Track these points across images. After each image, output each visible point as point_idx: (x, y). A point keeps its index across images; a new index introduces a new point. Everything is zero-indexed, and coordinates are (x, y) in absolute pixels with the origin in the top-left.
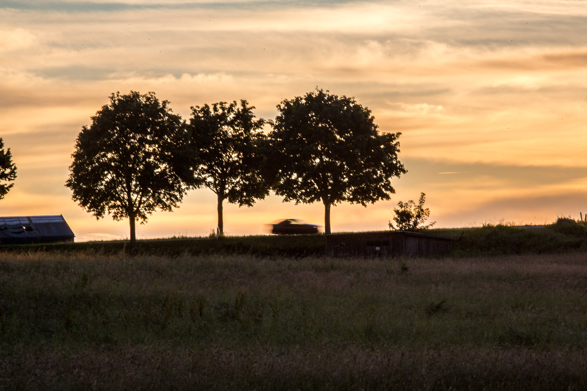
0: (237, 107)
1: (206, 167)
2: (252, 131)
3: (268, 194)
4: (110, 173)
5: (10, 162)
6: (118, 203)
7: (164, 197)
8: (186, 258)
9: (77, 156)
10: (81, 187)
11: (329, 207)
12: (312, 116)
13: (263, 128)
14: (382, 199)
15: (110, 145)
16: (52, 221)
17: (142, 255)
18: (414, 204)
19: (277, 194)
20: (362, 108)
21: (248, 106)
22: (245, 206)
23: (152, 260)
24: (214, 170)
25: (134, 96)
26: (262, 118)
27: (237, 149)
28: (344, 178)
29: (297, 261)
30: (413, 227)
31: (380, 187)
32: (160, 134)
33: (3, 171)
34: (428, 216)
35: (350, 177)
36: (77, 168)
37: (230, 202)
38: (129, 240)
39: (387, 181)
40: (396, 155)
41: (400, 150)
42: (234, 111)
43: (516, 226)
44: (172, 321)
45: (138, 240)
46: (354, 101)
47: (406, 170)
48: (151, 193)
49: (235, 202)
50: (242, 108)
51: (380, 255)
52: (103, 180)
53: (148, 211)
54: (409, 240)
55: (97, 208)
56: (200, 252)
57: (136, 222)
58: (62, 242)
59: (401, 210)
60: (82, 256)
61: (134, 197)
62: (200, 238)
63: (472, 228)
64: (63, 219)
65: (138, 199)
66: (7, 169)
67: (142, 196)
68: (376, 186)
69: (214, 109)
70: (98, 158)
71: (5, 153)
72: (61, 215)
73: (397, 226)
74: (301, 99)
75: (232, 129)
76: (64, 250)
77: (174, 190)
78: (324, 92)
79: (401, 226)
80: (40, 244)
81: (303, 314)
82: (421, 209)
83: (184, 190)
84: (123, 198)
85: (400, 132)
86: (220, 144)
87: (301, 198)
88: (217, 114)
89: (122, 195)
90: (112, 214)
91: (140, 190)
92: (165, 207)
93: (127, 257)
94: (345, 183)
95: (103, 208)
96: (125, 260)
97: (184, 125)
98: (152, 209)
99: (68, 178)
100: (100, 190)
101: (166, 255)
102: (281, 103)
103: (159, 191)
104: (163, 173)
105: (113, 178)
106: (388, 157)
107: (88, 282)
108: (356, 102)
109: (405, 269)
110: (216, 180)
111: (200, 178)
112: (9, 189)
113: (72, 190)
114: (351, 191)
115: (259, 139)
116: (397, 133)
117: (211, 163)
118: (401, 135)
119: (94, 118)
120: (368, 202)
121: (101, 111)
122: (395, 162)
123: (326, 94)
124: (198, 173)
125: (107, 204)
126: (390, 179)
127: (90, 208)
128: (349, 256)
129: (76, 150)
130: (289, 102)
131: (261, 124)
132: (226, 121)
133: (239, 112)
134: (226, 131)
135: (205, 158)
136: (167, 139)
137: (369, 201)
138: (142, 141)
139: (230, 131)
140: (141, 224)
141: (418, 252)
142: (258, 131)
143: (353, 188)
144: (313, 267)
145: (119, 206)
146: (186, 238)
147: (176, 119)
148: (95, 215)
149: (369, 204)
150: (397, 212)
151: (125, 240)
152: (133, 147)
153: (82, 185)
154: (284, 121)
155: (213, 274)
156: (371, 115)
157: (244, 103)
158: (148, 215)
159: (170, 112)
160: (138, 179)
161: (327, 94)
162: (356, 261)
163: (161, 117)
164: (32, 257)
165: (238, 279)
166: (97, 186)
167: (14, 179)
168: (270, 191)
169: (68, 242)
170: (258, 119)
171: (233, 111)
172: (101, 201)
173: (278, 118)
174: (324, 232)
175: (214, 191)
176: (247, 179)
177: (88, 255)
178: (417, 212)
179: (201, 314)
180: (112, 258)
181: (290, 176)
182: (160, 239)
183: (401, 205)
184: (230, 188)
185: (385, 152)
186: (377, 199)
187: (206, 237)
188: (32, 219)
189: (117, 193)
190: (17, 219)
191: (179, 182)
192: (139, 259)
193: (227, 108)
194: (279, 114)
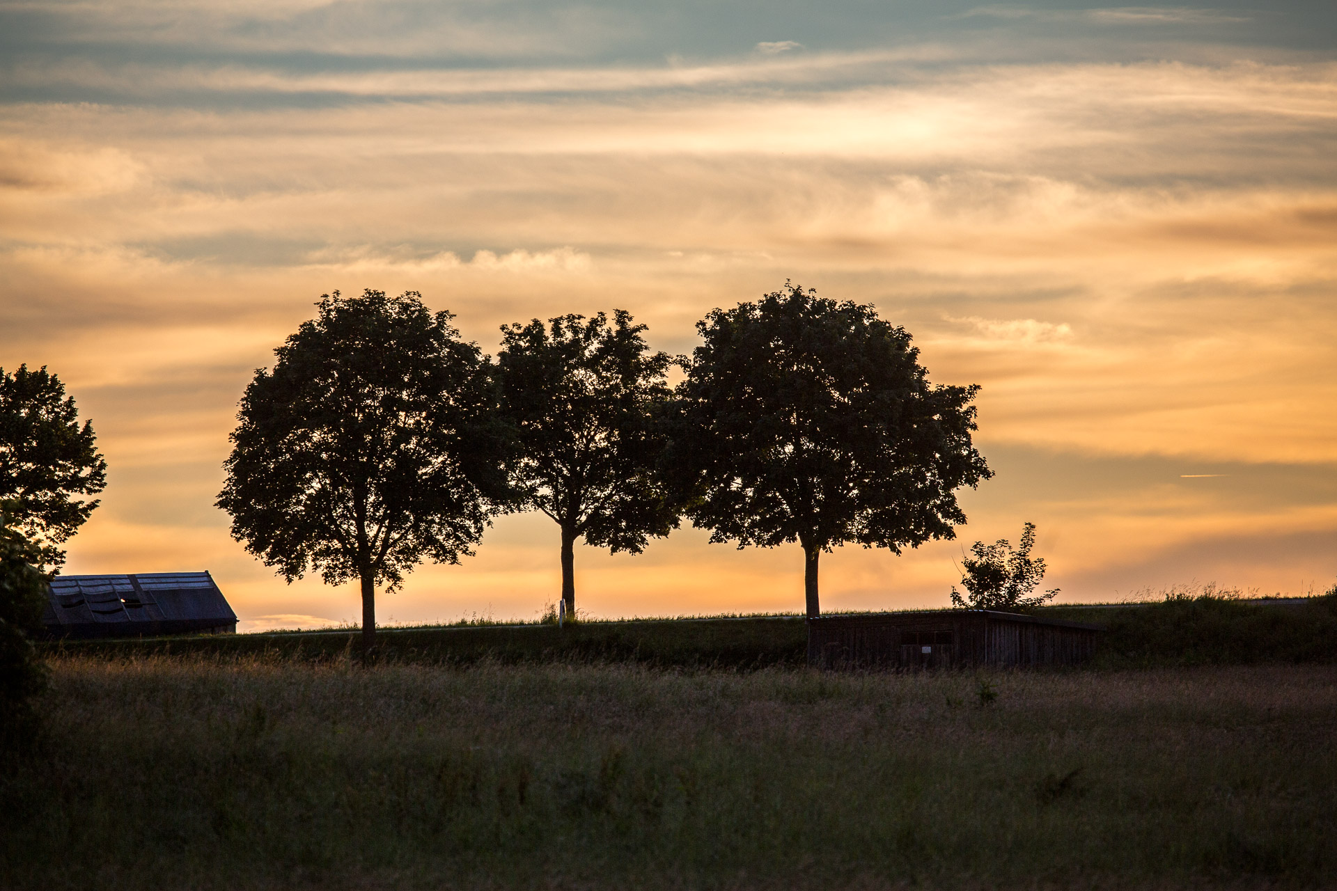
0: (605, 327)
1: (534, 464)
2: (640, 381)
3: (677, 526)
4: (318, 477)
5: (92, 450)
6: (336, 544)
7: (440, 530)
8: (491, 671)
9: (243, 437)
10: (251, 508)
11: (817, 556)
12: (778, 348)
13: (665, 373)
14: (936, 536)
15: (318, 412)
16: (186, 585)
17: (388, 663)
18: (1010, 547)
19: (696, 524)
20: (890, 328)
21: (631, 325)
22: (624, 553)
23: (411, 673)
24: (553, 469)
25: (371, 303)
26: (662, 351)
27: (606, 422)
28: (850, 490)
29: (742, 677)
30: (1006, 600)
31: (932, 509)
32: (431, 388)
33: (76, 472)
34: (1042, 576)
35: (863, 486)
36: (243, 465)
37: (591, 544)
38: (359, 630)
39: (949, 495)
40: (968, 436)
41: (978, 425)
42: (599, 335)
43: (1242, 600)
44: (458, 815)
45: (379, 629)
46: (871, 312)
47: (990, 470)
48: (411, 522)
49: (602, 542)
50: (618, 328)
51: (931, 663)
52: (303, 492)
53: (404, 564)
54: (997, 630)
55: (289, 557)
56: (521, 656)
57: (376, 588)
58: (207, 632)
59: (979, 561)
60: (252, 666)
61: (372, 530)
62: (522, 624)
63: (1141, 604)
64: (211, 581)
65: (382, 536)
66: (83, 467)
67: (390, 529)
68: (923, 507)
69: (553, 330)
70: (291, 443)
71: (80, 430)
72: (207, 572)
73: (970, 597)
74: (753, 308)
75: (595, 376)
76: (214, 651)
77: (462, 514)
78: (805, 293)
79: (979, 597)
80: (158, 639)
81: (756, 799)
82: (1025, 559)
83: (486, 514)
84: (347, 532)
85: (977, 384)
86: (566, 411)
87: (752, 535)
88: (561, 343)
89: (345, 527)
90: (320, 571)
91: (385, 516)
92: (444, 554)
93: (356, 667)
94: (852, 500)
95: (301, 556)
96: (349, 676)
97: (486, 366)
98: (412, 558)
99: (222, 487)
100: (294, 515)
101: (443, 662)
102: (708, 317)
103: (430, 518)
104: (439, 476)
105: (324, 487)
106: (950, 441)
107: (267, 724)
108: (877, 315)
109: (987, 697)
110: (557, 493)
111: (522, 488)
112: (89, 512)
113: (231, 514)
114: (866, 518)
115: (654, 400)
116: (971, 387)
117: (547, 453)
118: (978, 391)
119: (280, 351)
120: (905, 545)
121: (298, 334)
122: (965, 453)
123: (808, 297)
124: (517, 477)
125: (310, 547)
126: (954, 491)
127: (271, 556)
128: (860, 666)
129: (240, 424)
130: (725, 315)
131: (662, 366)
132: (581, 358)
133: (610, 337)
134: (581, 381)
135: (533, 443)
136: (448, 398)
137: (908, 542)
138: (392, 405)
139: (589, 380)
140: (387, 591)
141: (1018, 657)
142: (654, 380)
143: (870, 511)
144: (778, 692)
145: (337, 551)
146: (490, 624)
147: (468, 352)
148: (281, 571)
149: (905, 549)
150: (971, 567)
151: (350, 630)
152: (369, 417)
153: (255, 504)
154: (713, 357)
155: (552, 707)
156: (912, 344)
157: (622, 317)
158: (403, 573)
159: (453, 338)
160: (380, 489)
161: (811, 297)
162: (876, 679)
163: (433, 350)
164: (141, 667)
165: (607, 717)
166: (287, 506)
167: (100, 491)
168: (681, 517)
169: (223, 634)
170: (655, 354)
171: (597, 335)
172: (298, 538)
173: (699, 351)
174: (805, 612)
175: (553, 516)
176: (629, 489)
177: (266, 664)
178: (1017, 567)
179: (522, 799)
180: (321, 669)
181: (728, 485)
182: (430, 627)
183: (979, 549)
184: (590, 511)
185: (943, 428)
186: (926, 538)
187: (535, 623)
188: (139, 581)
189: (333, 521)
190: (107, 582)
191: (473, 497)
192: (384, 672)
193: (584, 329)
194: (702, 341)
